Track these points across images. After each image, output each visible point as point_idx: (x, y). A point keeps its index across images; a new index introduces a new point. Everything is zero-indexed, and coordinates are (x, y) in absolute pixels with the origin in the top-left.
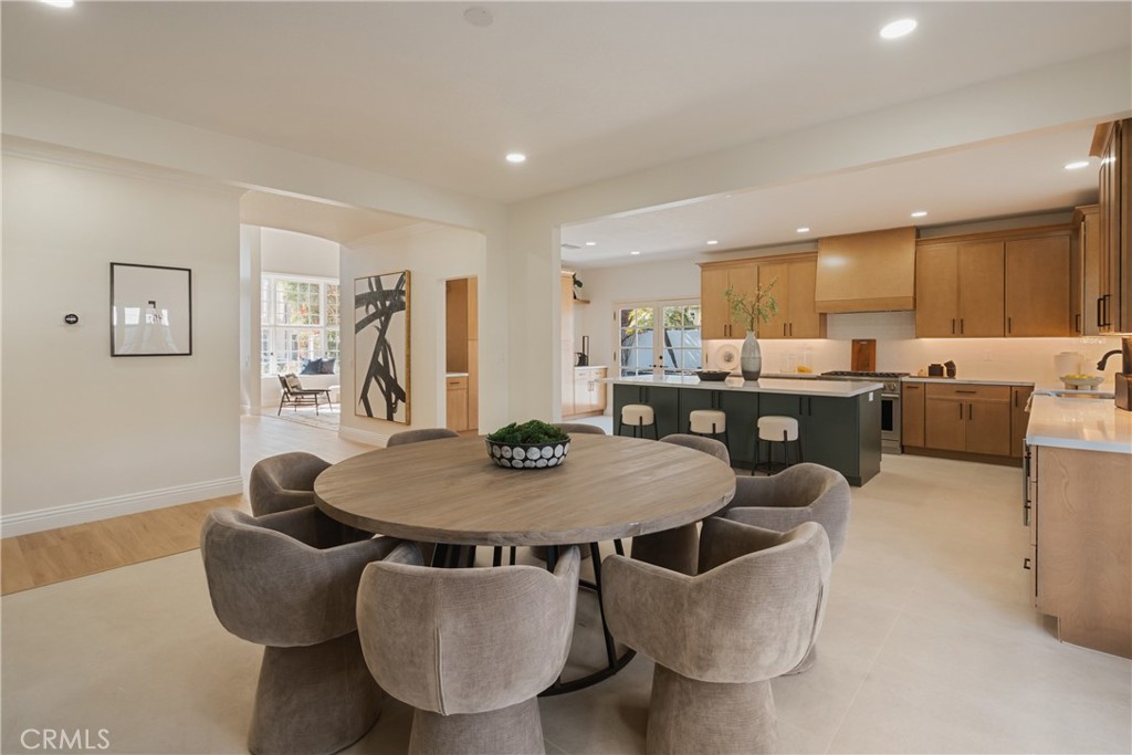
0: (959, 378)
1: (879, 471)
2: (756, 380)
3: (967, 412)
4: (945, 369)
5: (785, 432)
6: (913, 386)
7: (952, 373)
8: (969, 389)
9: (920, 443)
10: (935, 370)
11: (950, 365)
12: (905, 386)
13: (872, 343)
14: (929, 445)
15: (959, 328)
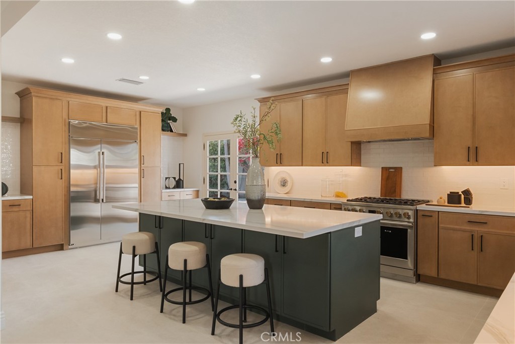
0: (476, 207)
1: (374, 310)
2: (260, 208)
3: (478, 243)
4: (463, 196)
5: (241, 277)
6: (428, 215)
7: (468, 201)
8: (481, 220)
9: (433, 273)
10: (454, 198)
11: (467, 193)
12: (420, 214)
13: (399, 170)
14: (443, 276)
15: (474, 156)
